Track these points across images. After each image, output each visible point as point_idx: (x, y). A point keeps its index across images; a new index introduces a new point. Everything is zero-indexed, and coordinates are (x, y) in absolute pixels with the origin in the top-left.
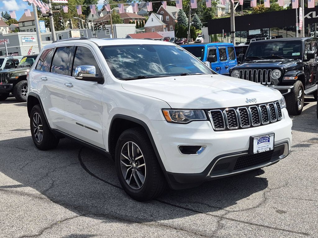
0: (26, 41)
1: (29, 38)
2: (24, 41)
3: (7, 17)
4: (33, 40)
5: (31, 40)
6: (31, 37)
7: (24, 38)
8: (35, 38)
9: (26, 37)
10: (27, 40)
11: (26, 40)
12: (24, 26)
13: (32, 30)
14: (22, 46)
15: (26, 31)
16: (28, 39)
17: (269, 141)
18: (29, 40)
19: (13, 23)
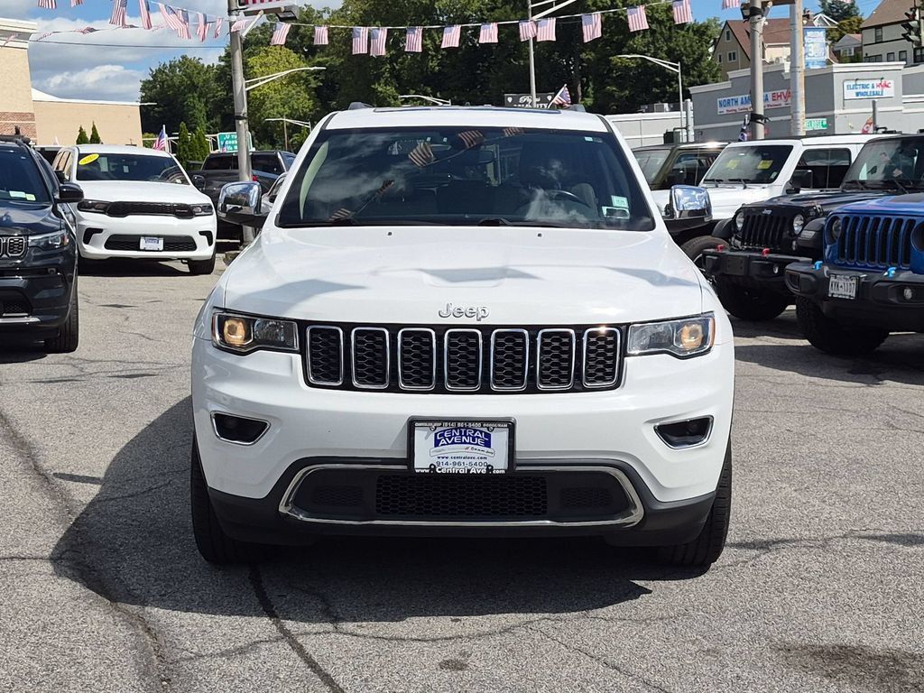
0: (857, 94)
1: (870, 83)
2: (850, 94)
3: (837, 11)
4: (885, 89)
5: (876, 89)
6: (879, 82)
7: (853, 83)
8: (892, 85)
9: (859, 82)
10: (864, 90)
11: (858, 91)
12: (879, 41)
13: (903, 56)
14: (842, 112)
15: (885, 57)
16: (864, 86)
17: (488, 444)
18: (870, 89)
19: (852, 31)
